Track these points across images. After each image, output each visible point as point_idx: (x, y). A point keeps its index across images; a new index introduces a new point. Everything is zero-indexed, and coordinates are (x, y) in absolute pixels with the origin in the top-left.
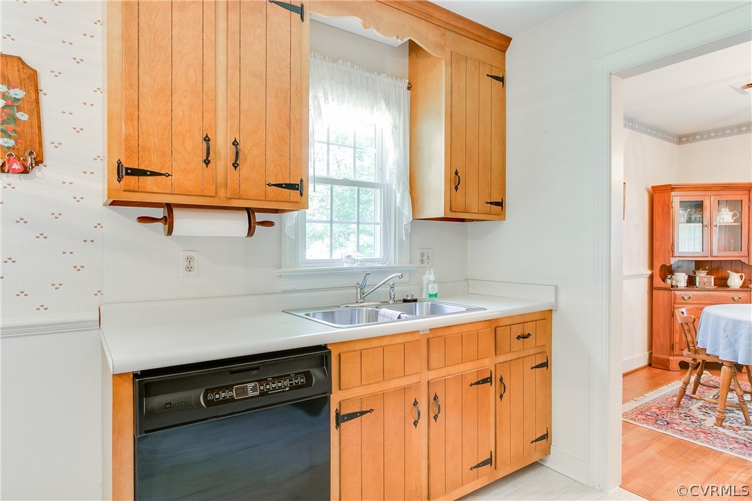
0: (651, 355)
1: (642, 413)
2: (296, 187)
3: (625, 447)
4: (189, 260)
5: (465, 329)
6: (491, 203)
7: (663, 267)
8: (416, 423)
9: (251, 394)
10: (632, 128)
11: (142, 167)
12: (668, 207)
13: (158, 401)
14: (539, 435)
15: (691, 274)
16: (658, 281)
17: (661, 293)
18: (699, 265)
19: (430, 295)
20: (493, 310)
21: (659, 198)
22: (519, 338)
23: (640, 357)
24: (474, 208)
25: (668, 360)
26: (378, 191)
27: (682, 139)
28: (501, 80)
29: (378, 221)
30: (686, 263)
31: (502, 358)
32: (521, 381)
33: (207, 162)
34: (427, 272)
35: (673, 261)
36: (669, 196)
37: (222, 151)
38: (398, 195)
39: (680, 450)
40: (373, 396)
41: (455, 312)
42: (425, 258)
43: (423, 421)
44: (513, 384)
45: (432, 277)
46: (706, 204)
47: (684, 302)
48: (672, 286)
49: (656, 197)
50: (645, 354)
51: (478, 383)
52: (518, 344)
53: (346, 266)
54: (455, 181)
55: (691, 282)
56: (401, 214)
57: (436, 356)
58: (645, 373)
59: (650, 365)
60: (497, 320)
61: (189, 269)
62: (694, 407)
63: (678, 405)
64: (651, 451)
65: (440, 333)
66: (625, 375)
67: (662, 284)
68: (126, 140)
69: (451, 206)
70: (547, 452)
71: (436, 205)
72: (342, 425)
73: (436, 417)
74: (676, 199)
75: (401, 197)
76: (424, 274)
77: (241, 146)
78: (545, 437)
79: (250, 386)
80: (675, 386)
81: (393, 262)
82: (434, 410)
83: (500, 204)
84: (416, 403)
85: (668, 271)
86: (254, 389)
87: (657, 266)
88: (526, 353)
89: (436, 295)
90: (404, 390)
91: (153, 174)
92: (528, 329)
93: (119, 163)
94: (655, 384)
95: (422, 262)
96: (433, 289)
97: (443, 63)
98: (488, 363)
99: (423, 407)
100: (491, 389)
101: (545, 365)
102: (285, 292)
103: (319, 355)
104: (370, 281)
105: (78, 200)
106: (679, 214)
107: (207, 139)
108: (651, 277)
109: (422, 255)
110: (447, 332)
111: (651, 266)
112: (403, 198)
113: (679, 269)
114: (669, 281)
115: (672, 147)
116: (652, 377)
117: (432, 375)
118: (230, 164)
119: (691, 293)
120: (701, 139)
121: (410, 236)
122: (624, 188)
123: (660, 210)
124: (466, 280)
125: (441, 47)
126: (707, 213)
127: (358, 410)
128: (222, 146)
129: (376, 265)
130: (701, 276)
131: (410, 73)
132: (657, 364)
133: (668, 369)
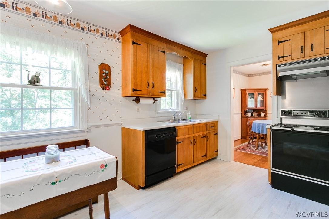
0: (242, 136)
1: (239, 148)
2: (164, 92)
3: (235, 155)
4: (138, 109)
5: (200, 125)
6: (203, 95)
7: (245, 111)
8: (191, 145)
9: (163, 136)
10: (236, 73)
11: (137, 89)
12: (245, 94)
13: (149, 136)
14: (215, 151)
15: (252, 113)
16: (243, 115)
17: (244, 118)
18: (254, 110)
19: (189, 118)
20: (205, 121)
21: (243, 92)
22: (211, 127)
23: (239, 136)
24: (200, 96)
25: (246, 137)
26: (175, 92)
27: (249, 75)
28: (205, 64)
29: (176, 99)
30: (251, 110)
31: (207, 132)
32: (212, 137)
33: (148, 87)
34: (188, 112)
35: (247, 109)
36: (246, 92)
37: (150, 85)
38: (181, 93)
39: (248, 155)
40: (183, 139)
41: (195, 121)
42: (187, 109)
43: (192, 145)
44: (210, 138)
45: (189, 114)
46: (255, 94)
47: (250, 120)
48: (247, 116)
49: (242, 92)
50: (240, 135)
51: (203, 137)
52: (211, 129)
53: (170, 111)
54: (195, 90)
55: (252, 115)
56: (182, 98)
57: (195, 130)
58: (240, 140)
59: (242, 138)
60: (206, 123)
61: (138, 111)
62: (251, 147)
63: (248, 146)
64: (241, 155)
65: (195, 125)
66: (234, 141)
67: (244, 116)
68: (134, 83)
69: (195, 96)
70: (217, 155)
71: (191, 95)
72: (178, 144)
73: (195, 144)
74: (248, 92)
75: (182, 93)
76: (187, 113)
77: (154, 84)
78: (217, 151)
79: (163, 134)
80: (247, 143)
81: (179, 110)
82: (194, 142)
83: (205, 95)
84: (191, 141)
85: (246, 112)
86: (164, 135)
87: (243, 111)
88: (213, 131)
89: (190, 118)
90: (189, 138)
91: (139, 90)
92: (213, 125)
93: (133, 89)
94: (242, 142)
95: (186, 110)
96: (190, 116)
97: (193, 61)
98: (205, 133)
99: (192, 141)
100: (205, 139)
101: (217, 134)
102: (157, 117)
103: (174, 129)
104: (176, 114)
105: (117, 95)
106: (248, 96)
107: (148, 82)
108: (242, 114)
109: (186, 108)
110: (197, 125)
111: (242, 111)
112: (182, 94)
113: (249, 112)
114: (246, 115)
115: (247, 78)
116: (242, 141)
117: (194, 135)
118: (152, 88)
119: (252, 118)
120: (254, 76)
121: (184, 103)
122: (234, 90)
123: (244, 95)
124: (196, 114)
125: (192, 58)
126: (255, 96)
127: (180, 141)
128: (150, 83)
129: (176, 110)
130: (254, 114)
131: (183, 62)
132: (243, 138)
133: (246, 139)
